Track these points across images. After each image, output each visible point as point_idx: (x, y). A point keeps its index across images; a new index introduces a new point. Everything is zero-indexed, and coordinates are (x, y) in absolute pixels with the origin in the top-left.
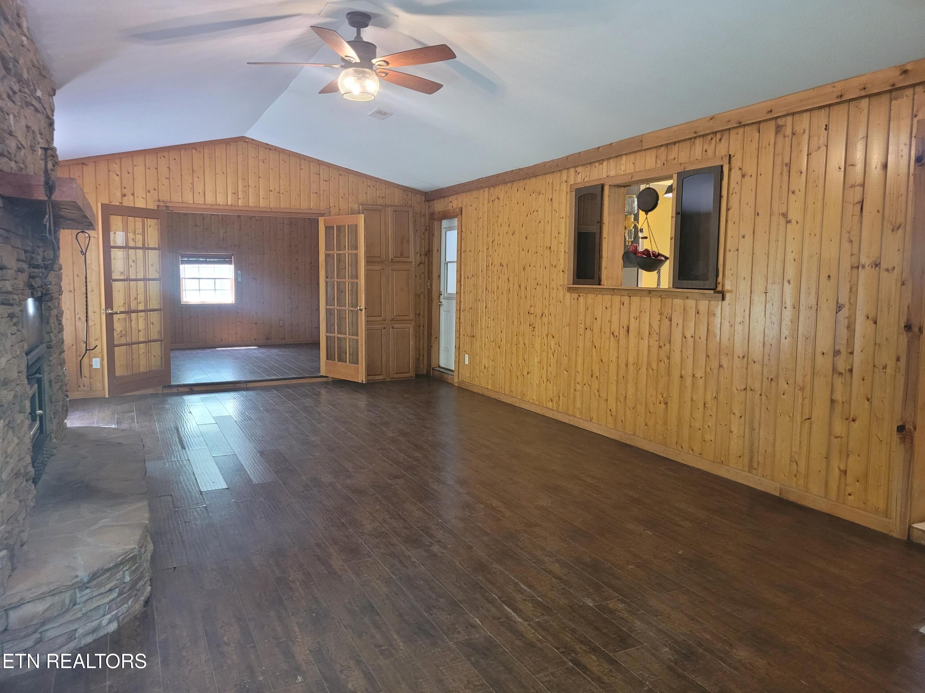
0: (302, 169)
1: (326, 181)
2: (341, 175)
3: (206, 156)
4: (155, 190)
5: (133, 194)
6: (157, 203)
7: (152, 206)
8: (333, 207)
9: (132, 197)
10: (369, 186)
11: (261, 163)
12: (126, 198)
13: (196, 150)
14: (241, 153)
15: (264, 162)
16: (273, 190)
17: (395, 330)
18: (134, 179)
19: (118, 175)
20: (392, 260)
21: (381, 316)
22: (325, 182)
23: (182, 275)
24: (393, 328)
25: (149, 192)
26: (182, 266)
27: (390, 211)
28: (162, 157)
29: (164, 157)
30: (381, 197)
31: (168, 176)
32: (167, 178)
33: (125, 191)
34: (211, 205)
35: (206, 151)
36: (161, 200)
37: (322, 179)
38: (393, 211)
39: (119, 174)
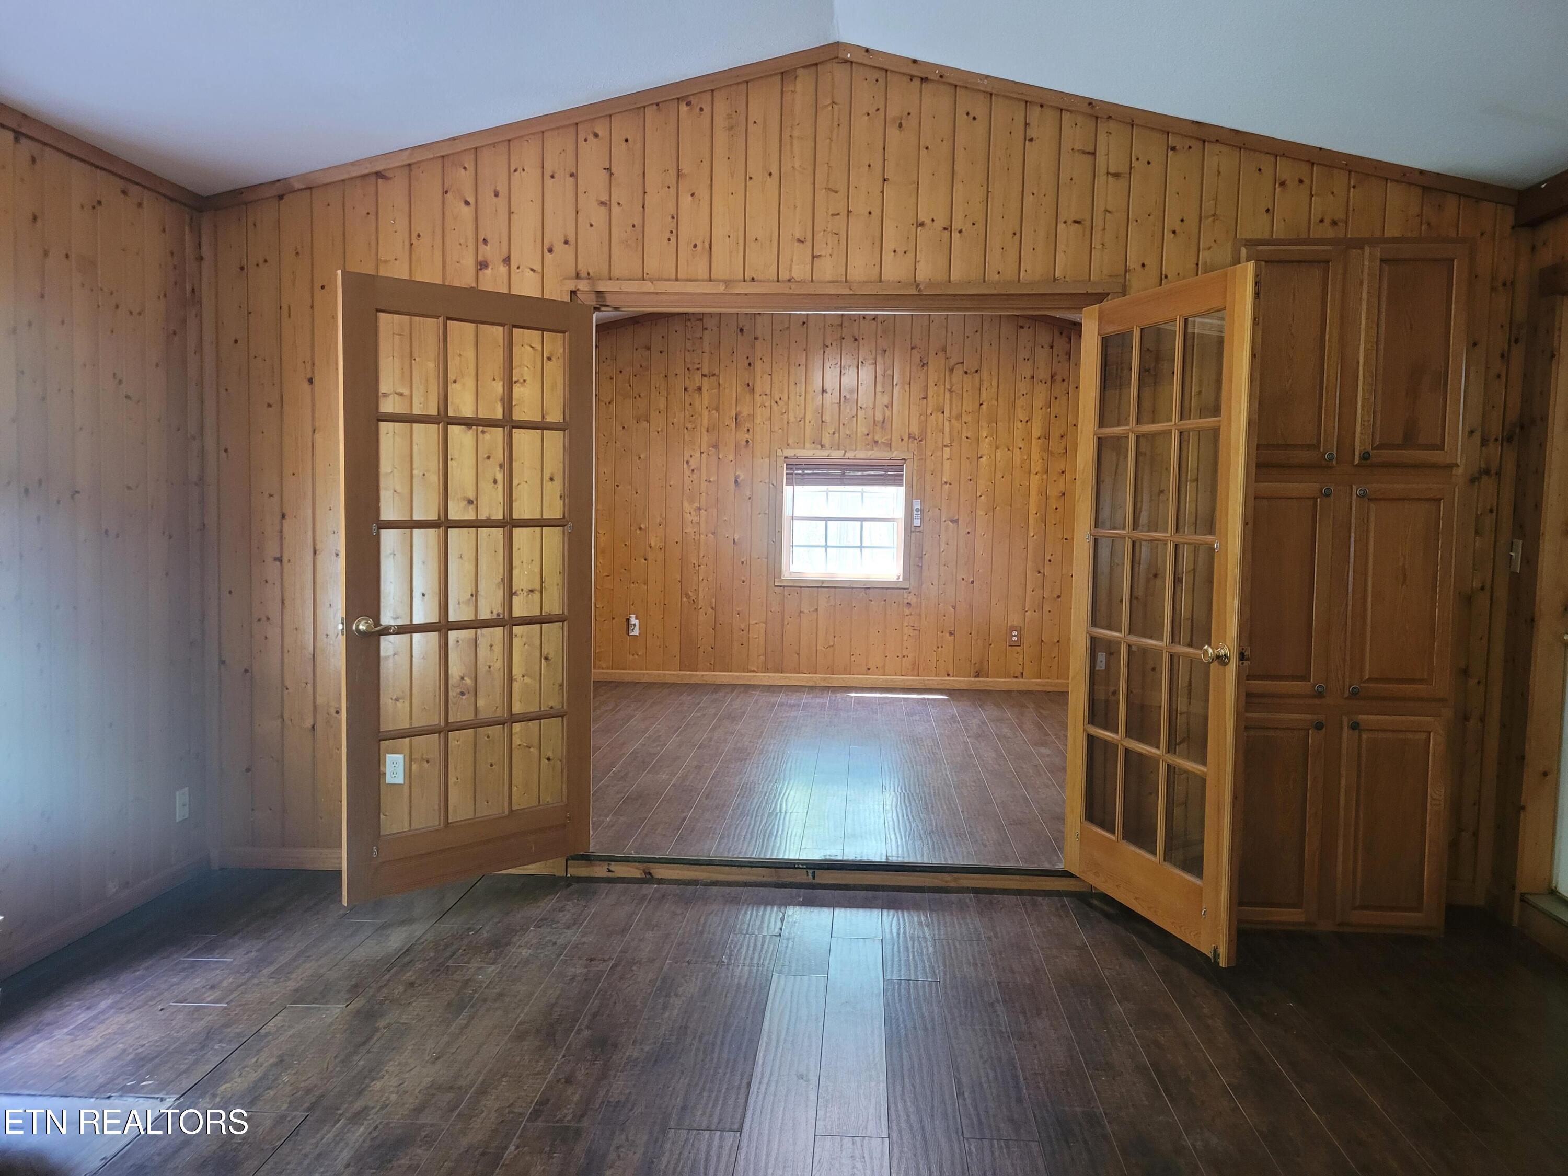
0: (1031, 140)
1: (1116, 175)
2: (1173, 149)
3: (720, 122)
4: (566, 242)
5: (507, 260)
6: (571, 285)
7: (557, 292)
8: (1139, 268)
9: (503, 269)
10: (1283, 184)
11: (892, 131)
12: (488, 272)
13: (688, 104)
14: (829, 101)
15: (900, 125)
16: (928, 221)
17: (1364, 736)
18: (510, 213)
19: (467, 203)
20: (1365, 456)
21: (1305, 678)
22: (1111, 178)
23: (787, 511)
24: (1355, 726)
25: (550, 251)
26: (788, 490)
27: (1367, 260)
28: (591, 137)
29: (596, 135)
30: (1327, 221)
31: (604, 198)
32: (602, 203)
33: (487, 252)
34: (727, 283)
35: (722, 107)
36: (583, 274)
37: (1101, 169)
38: (1382, 260)
39: (471, 200)
